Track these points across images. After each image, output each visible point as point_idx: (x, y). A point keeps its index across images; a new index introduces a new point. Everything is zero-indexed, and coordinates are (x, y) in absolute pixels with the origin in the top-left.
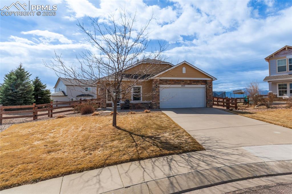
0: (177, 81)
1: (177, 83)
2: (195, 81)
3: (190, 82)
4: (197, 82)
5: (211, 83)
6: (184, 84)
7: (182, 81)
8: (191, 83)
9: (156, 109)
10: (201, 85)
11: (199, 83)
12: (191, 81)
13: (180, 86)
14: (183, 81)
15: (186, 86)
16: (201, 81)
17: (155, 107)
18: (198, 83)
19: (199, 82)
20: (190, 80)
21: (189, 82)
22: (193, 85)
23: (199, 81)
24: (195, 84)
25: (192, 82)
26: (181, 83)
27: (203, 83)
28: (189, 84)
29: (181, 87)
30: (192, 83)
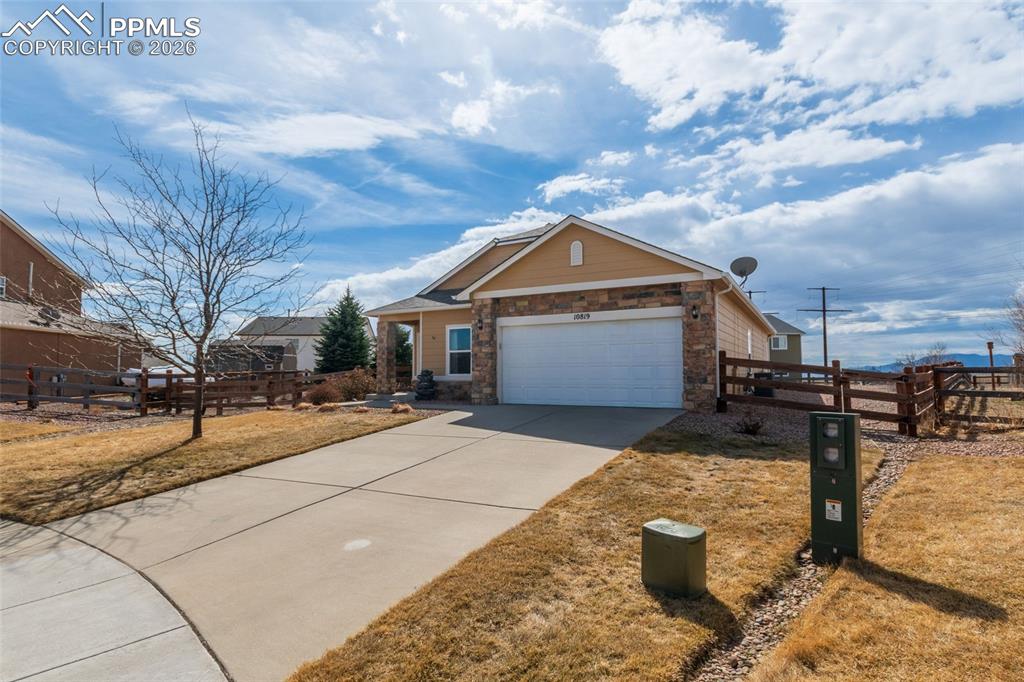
0: (557, 301)
1: (557, 307)
2: (633, 292)
3: (610, 298)
4: (641, 296)
5: (700, 293)
6: (586, 309)
7: (578, 297)
8: (616, 303)
9: (480, 404)
10: (663, 305)
11: (653, 299)
12: (613, 295)
13: (569, 317)
14: (580, 295)
15: (595, 316)
16: (662, 292)
17: (477, 396)
18: (644, 300)
19: (651, 295)
20: (610, 291)
21: (604, 299)
22: (625, 308)
23: (651, 290)
24: (631, 307)
25: (621, 296)
26: (574, 304)
27: (668, 300)
28: (604, 307)
29: (573, 321)
30: (621, 304)
